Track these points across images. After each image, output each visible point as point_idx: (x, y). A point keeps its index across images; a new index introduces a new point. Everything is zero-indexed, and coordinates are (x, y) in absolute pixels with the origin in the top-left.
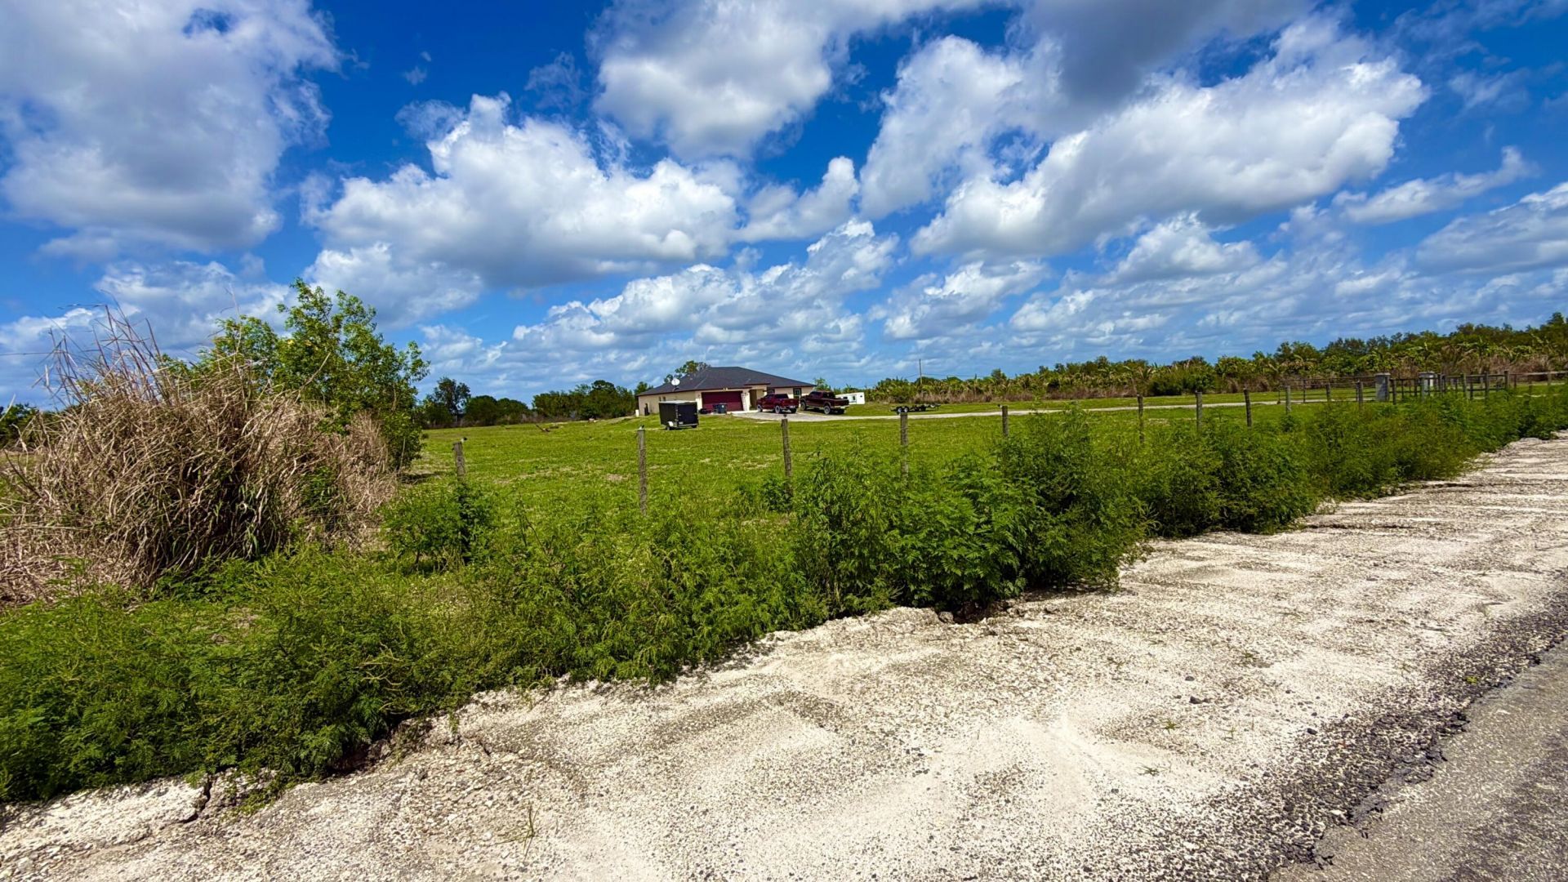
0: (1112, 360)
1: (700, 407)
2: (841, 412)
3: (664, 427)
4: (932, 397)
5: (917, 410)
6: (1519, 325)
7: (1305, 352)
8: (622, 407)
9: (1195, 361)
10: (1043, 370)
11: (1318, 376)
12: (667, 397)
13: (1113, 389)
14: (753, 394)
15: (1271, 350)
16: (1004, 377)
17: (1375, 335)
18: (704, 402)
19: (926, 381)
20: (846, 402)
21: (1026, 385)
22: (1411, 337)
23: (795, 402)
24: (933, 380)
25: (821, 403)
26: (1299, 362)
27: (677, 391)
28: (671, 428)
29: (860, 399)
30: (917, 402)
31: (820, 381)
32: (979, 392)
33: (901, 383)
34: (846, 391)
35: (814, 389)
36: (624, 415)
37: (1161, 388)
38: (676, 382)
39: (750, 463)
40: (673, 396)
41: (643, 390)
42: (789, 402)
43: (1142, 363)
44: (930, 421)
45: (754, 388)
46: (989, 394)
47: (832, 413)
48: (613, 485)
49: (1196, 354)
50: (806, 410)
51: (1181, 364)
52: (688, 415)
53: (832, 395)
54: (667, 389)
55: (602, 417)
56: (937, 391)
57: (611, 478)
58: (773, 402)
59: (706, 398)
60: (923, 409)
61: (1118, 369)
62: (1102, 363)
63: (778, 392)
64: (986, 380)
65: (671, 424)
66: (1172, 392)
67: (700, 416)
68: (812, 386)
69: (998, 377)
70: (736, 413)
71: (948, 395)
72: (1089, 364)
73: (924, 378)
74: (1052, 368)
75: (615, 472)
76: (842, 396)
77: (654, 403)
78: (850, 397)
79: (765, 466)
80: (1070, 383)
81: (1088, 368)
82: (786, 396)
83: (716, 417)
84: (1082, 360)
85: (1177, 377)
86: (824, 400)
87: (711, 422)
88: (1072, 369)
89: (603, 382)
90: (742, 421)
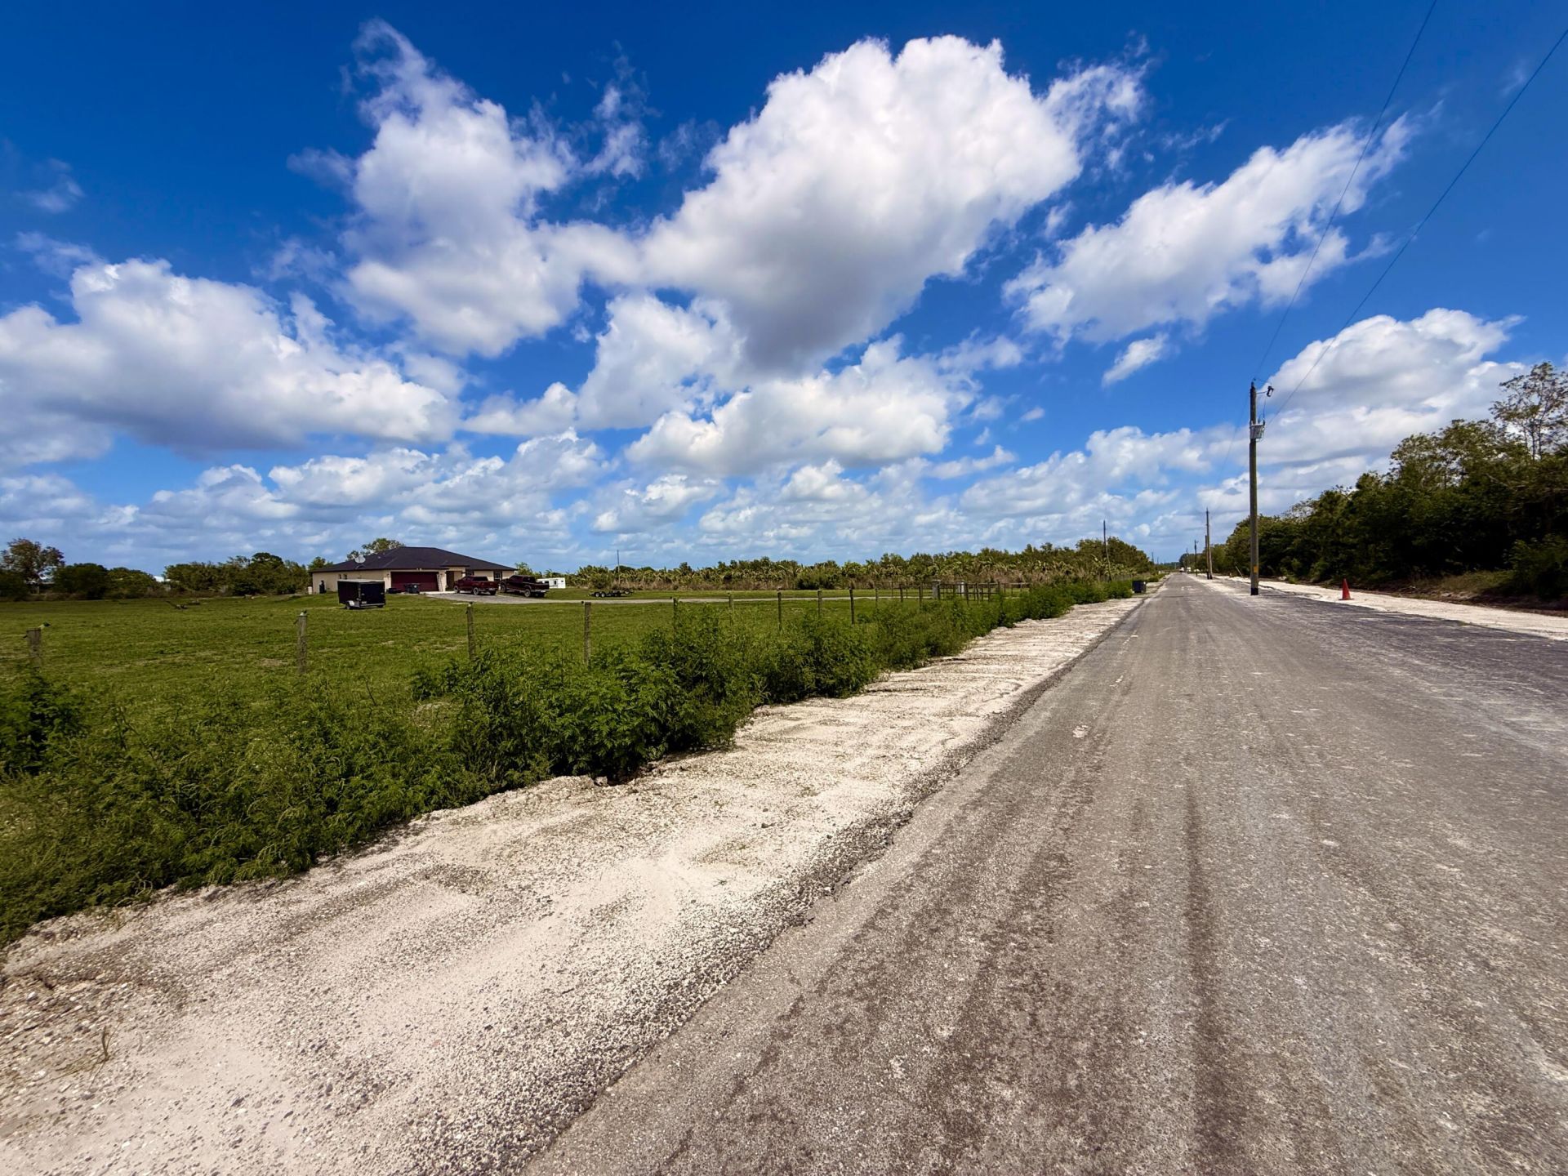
0: (773, 560)
1: (388, 585)
2: (541, 596)
3: (344, 606)
4: (628, 585)
5: (613, 595)
6: (1012, 552)
7: (897, 561)
8: (291, 582)
9: (830, 564)
10: (722, 565)
11: (903, 579)
12: (349, 575)
13: (771, 582)
14: (450, 576)
15: (878, 559)
16: (690, 569)
17: (938, 552)
18: (393, 582)
19: (623, 569)
20: (546, 586)
21: (707, 577)
22: (957, 555)
23: (495, 584)
24: (629, 569)
25: (522, 586)
26: (892, 568)
27: (361, 569)
28: (352, 608)
29: (561, 584)
30: (615, 588)
31: (521, 566)
32: (668, 581)
33: (601, 571)
34: (548, 576)
35: (516, 573)
36: (292, 591)
37: (805, 584)
38: (361, 560)
39: (438, 645)
40: (357, 574)
41: (320, 566)
42: (489, 584)
43: (794, 564)
44: (622, 607)
45: (451, 569)
46: (676, 583)
47: (533, 596)
48: (268, 670)
49: (831, 559)
50: (506, 592)
51: (820, 566)
52: (374, 594)
53: (533, 579)
54: (349, 566)
55: (263, 593)
56: (632, 579)
57: (266, 663)
58: (471, 585)
59: (395, 577)
60: (619, 595)
61: (776, 567)
62: (766, 562)
63: (477, 574)
64: (675, 572)
65: (352, 603)
66: (812, 587)
67: (388, 596)
68: (513, 570)
69: (685, 569)
70: (430, 593)
71: (642, 583)
72: (756, 562)
73: (622, 567)
74: (728, 564)
75: (274, 657)
76: (543, 581)
77: (333, 582)
78: (551, 581)
79: (454, 649)
80: (741, 577)
81: (756, 566)
82: (485, 579)
83: (408, 597)
84: (751, 559)
85: (815, 577)
86: (524, 584)
87: (400, 602)
88: (743, 565)
89: (267, 555)
90: (436, 601)
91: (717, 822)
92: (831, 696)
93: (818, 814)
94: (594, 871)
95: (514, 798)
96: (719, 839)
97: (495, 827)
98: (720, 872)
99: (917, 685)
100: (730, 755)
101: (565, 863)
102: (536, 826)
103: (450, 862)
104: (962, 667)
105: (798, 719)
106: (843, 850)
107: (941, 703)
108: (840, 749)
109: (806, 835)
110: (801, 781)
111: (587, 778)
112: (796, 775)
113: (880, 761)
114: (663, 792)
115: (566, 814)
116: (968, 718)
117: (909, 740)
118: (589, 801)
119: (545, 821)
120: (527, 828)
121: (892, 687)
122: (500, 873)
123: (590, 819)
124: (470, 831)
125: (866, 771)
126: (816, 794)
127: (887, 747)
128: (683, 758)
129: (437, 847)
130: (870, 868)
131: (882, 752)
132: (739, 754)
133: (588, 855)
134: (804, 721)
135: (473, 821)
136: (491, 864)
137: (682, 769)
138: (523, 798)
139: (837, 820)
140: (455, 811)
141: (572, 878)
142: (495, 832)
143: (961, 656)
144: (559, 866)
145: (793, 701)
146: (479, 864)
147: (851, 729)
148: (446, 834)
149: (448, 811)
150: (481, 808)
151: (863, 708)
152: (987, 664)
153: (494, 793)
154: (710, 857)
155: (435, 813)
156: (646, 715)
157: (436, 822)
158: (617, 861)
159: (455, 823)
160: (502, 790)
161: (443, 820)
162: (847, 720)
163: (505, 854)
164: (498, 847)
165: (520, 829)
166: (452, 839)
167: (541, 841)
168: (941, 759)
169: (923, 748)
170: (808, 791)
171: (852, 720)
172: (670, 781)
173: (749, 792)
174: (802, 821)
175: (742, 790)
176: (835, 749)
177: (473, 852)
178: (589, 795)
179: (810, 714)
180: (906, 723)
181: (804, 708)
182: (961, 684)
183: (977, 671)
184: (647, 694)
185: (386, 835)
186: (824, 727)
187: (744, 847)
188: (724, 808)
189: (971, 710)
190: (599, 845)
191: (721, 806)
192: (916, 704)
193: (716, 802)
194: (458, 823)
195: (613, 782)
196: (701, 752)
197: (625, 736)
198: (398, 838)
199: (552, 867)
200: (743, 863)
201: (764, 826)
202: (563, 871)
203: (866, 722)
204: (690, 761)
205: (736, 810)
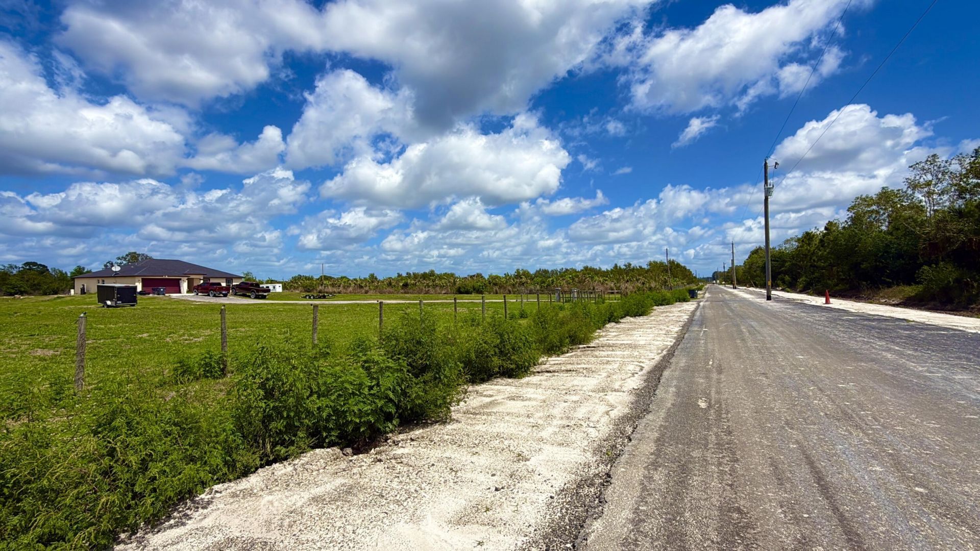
0: (437, 272)
1: (139, 289)
2: (264, 297)
3: (101, 305)
4: (330, 289)
5: (320, 298)
6: (604, 268)
7: (526, 274)
8: (55, 285)
9: (479, 276)
10: (399, 275)
11: (532, 287)
12: (105, 280)
13: (438, 289)
14: (190, 282)
15: (512, 272)
16: (376, 278)
17: (553, 268)
18: (143, 286)
19: (327, 278)
20: (268, 291)
21: (390, 284)
22: (567, 270)
23: (227, 289)
24: (331, 278)
25: (249, 290)
26: (524, 280)
27: (116, 275)
28: (109, 306)
29: (279, 289)
30: (320, 292)
31: (247, 275)
32: (361, 287)
33: (310, 279)
34: (267, 282)
35: (243, 280)
36: (56, 293)
37: (462, 290)
38: (116, 269)
39: (186, 337)
40: (113, 280)
41: (80, 273)
42: (222, 288)
43: (452, 275)
44: (329, 306)
45: (192, 277)
46: (367, 288)
47: (257, 297)
48: (42, 359)
49: (479, 272)
50: (236, 294)
51: (471, 277)
52: (128, 296)
53: (257, 285)
54: (107, 273)
55: (30, 294)
56: (333, 285)
57: (39, 352)
58: (208, 288)
59: (145, 283)
60: (324, 297)
61: (440, 277)
62: (432, 273)
63: (212, 281)
64: (365, 279)
65: (109, 303)
66: (467, 292)
67: (139, 297)
68: (241, 278)
69: (373, 278)
70: (174, 295)
71: (341, 289)
72: (425, 273)
73: (325, 276)
74: (404, 275)
75: (46, 347)
76: (265, 286)
77: (92, 286)
78: (271, 287)
79: (201, 339)
80: (415, 285)
81: (425, 276)
82: (220, 284)
83: (155, 298)
84: (421, 271)
85: (470, 284)
86: (250, 288)
87: (150, 302)
88: (416, 276)
89: (35, 264)
90: (178, 301)
91: (457, 487)
92: (510, 377)
93: (536, 477)
94: (368, 538)
95: (280, 469)
96: (464, 502)
97: (270, 498)
98: (475, 533)
99: (569, 367)
100: (449, 427)
101: (341, 530)
102: (306, 496)
103: (238, 534)
104: (597, 353)
105: (491, 396)
106: (567, 509)
107: (591, 382)
108: (531, 420)
109: (534, 497)
110: (512, 448)
111: (337, 450)
112: (506, 443)
113: (567, 430)
114: (405, 460)
115: (330, 484)
116: (618, 394)
117: (581, 412)
118: (344, 470)
119: (312, 491)
120: (299, 498)
121: (551, 369)
122: (286, 542)
123: (351, 487)
124: (248, 503)
125: (560, 438)
126: (528, 460)
127: (568, 418)
128: (412, 430)
129: (224, 519)
130: (598, 525)
131: (565, 422)
132: (455, 426)
133: (359, 522)
134: (496, 398)
135: (249, 493)
136: (274, 535)
137: (412, 440)
138: (290, 469)
139: (554, 482)
140: (232, 484)
141: (351, 545)
142: (271, 503)
143: (592, 345)
144: (337, 534)
145: (483, 381)
146: (264, 535)
147: (534, 403)
148: (228, 506)
149: (226, 485)
150: (254, 480)
151: (538, 386)
152: (613, 350)
153: (262, 466)
154: (461, 520)
155: (216, 487)
156: (387, 397)
157: (218, 495)
158: (386, 528)
159: (234, 495)
160: (269, 463)
161: (223, 493)
162: (529, 396)
163: (286, 523)
164: (278, 517)
165: (293, 499)
166: (234, 511)
167: (313, 510)
168: (611, 426)
169: (594, 418)
170: (520, 457)
171: (532, 396)
172: (405, 451)
173: (475, 458)
174: (525, 484)
175: (470, 458)
176: (528, 420)
177: (256, 524)
178: (343, 465)
179: (499, 391)
180: (575, 398)
181: (493, 387)
182: (602, 366)
183: (608, 356)
184: (388, 381)
185: (176, 510)
186: (512, 402)
187: (488, 510)
188: (459, 474)
189: (616, 386)
190: (366, 512)
191: (456, 472)
192: (575, 383)
193: (451, 469)
194: (237, 496)
195: (357, 452)
196: (425, 425)
197: (368, 415)
198: (189, 512)
199: (330, 535)
200: (491, 524)
201: (497, 490)
202: (341, 538)
203: (544, 397)
204: (418, 432)
205: (469, 475)
